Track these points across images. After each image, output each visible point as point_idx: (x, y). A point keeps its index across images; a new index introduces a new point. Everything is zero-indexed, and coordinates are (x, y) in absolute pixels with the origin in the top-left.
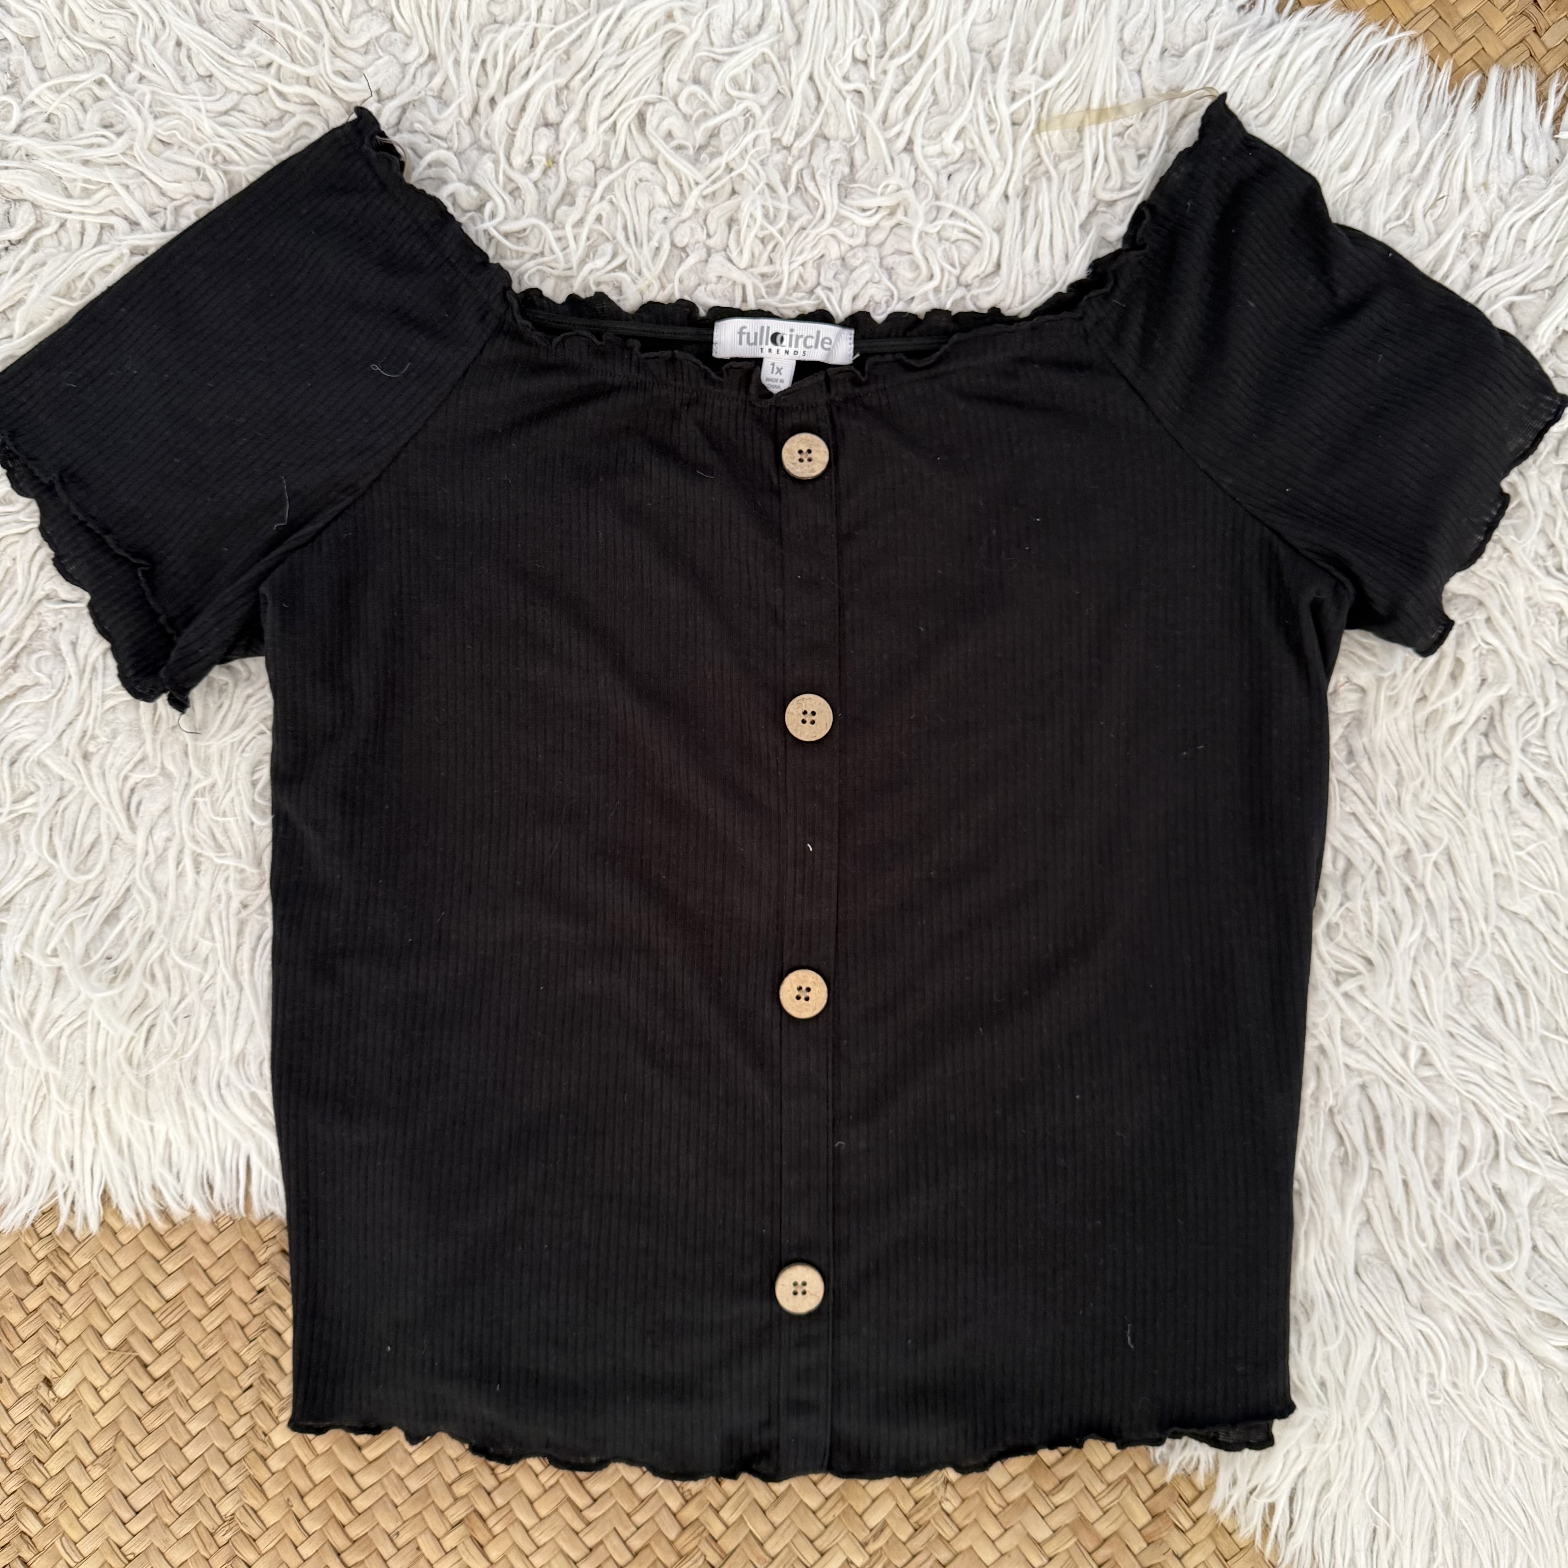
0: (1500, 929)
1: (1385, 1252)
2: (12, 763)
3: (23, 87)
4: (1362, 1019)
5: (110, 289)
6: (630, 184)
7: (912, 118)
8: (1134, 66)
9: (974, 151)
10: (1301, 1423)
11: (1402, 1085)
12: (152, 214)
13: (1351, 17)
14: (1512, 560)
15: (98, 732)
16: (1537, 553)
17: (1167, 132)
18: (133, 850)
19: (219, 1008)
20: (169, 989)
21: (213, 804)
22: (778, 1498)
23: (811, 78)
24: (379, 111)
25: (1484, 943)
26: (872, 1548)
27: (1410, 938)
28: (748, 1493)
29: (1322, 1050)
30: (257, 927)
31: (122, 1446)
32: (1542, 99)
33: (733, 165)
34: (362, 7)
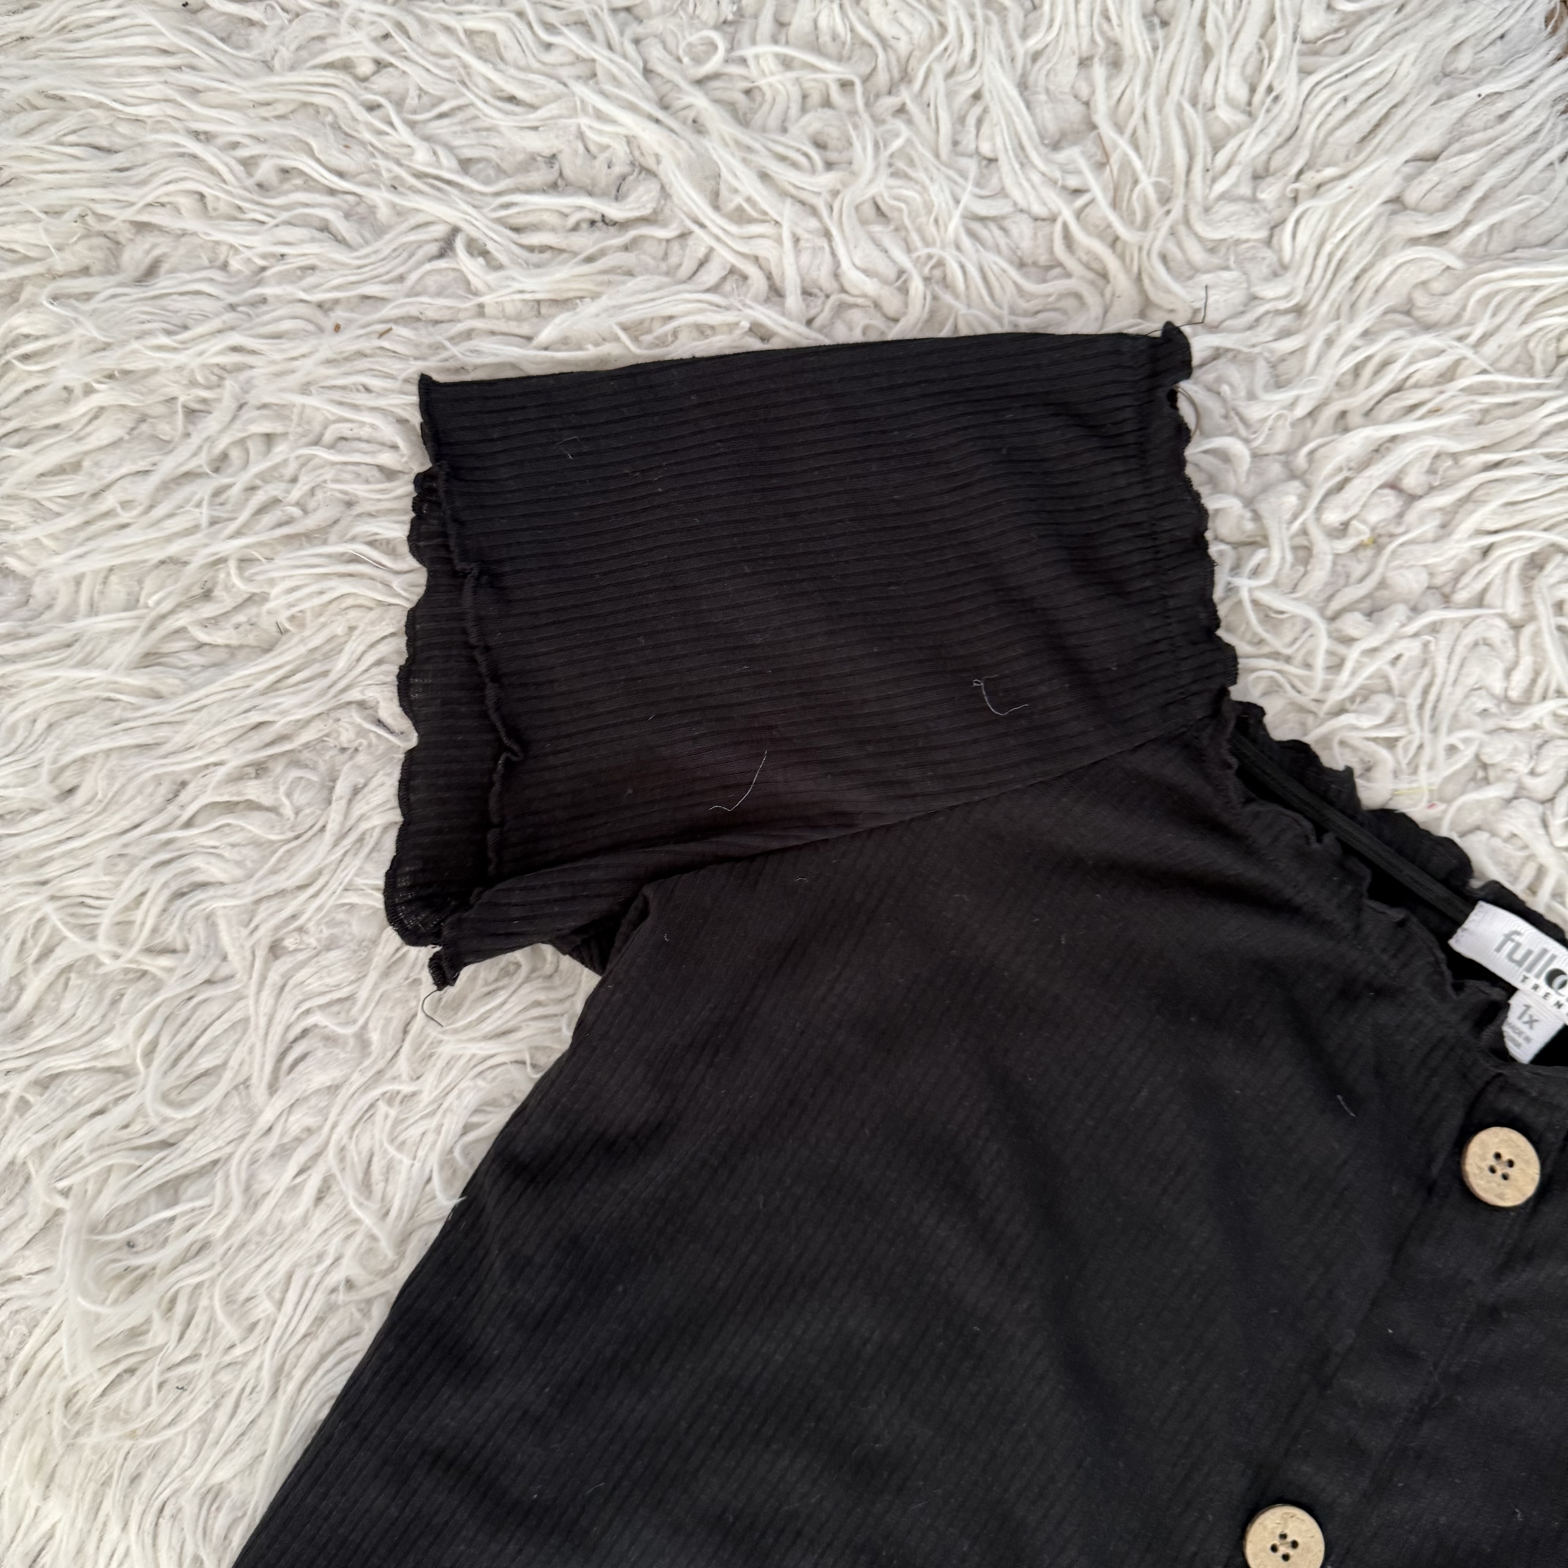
3: (744, 34)
5: (694, 361)
12: (806, 293)
15: (311, 926)
18: (253, 1116)
19: (228, 1404)
20: (181, 1338)
21: (397, 1122)
34: (1245, 190)
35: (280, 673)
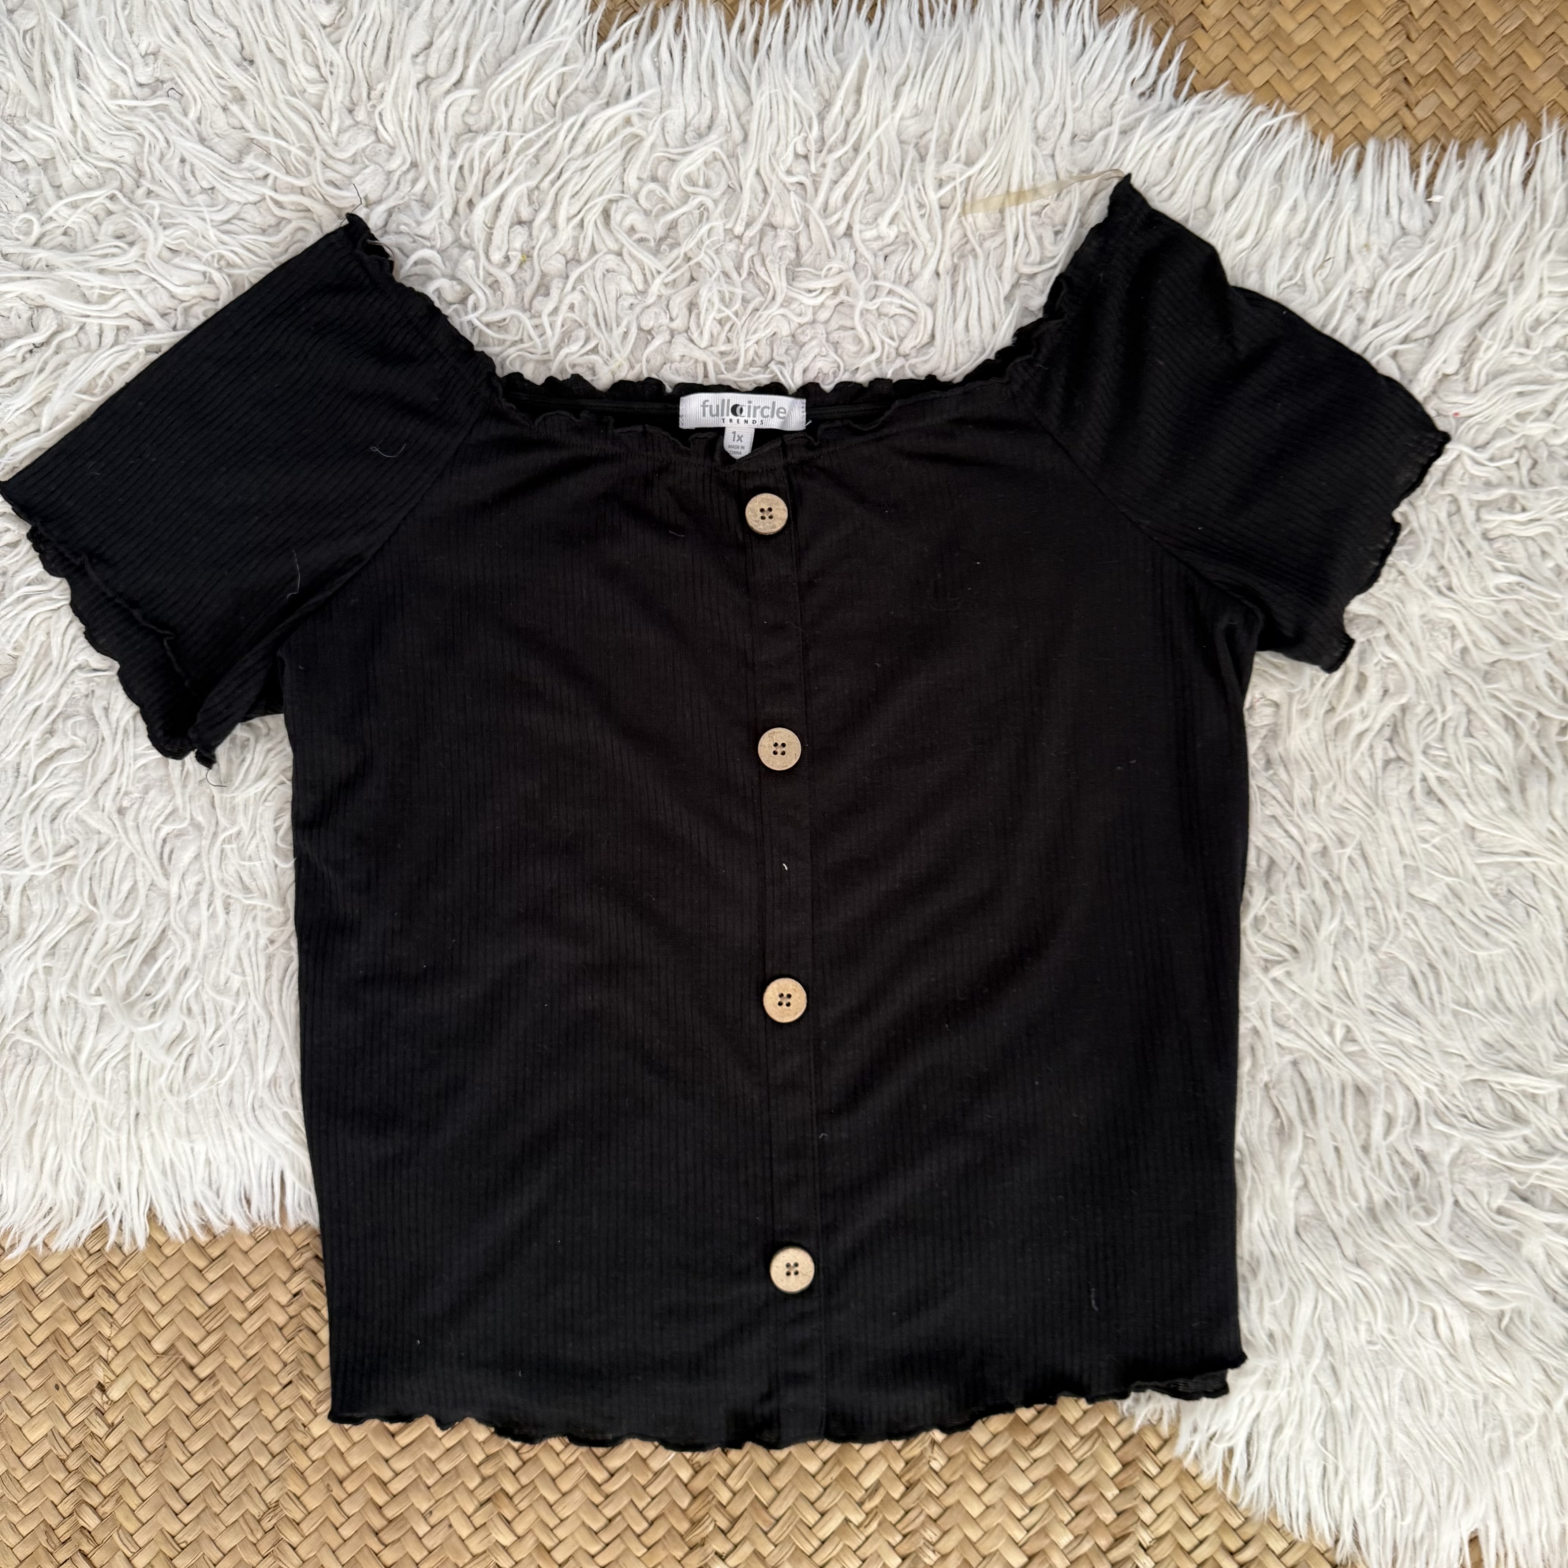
0: (1411, 916)
1: (1322, 1214)
2: (53, 820)
3: (41, 204)
4: (1290, 1001)
5: (128, 385)
6: (598, 274)
7: (850, 205)
8: (1048, 151)
9: (907, 234)
10: (1253, 1372)
11: (1329, 1060)
12: (163, 315)
13: (1241, 100)
14: (1407, 583)
15: (130, 788)
16: (1428, 575)
17: (1079, 210)
18: (167, 895)
19: (251, 1036)
20: (205, 1021)
21: (240, 849)
22: (780, 1465)
23: (758, 173)
24: (368, 215)
25: (1397, 928)
26: (868, 1506)
27: (1330, 927)
28: (752, 1461)
29: (1256, 1031)
30: (283, 961)
31: (172, 1443)
32: (1415, 167)
33: (690, 254)
34: (348, 122)
35: (28, 677)
